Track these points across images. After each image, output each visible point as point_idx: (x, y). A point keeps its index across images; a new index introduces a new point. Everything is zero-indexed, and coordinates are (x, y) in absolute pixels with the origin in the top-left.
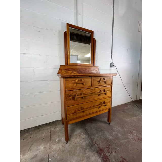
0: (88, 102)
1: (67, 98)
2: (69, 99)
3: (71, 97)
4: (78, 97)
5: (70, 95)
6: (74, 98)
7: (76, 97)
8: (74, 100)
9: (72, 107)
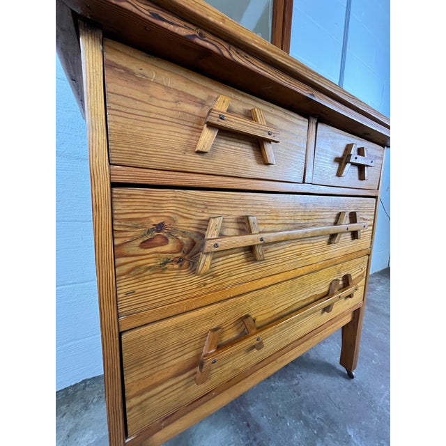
0: (279, 278)
1: (125, 250)
2: (151, 257)
3: (166, 241)
4: (224, 243)
5: (160, 227)
6: (190, 253)
7: (209, 246)
8: (194, 271)
9: (177, 328)
